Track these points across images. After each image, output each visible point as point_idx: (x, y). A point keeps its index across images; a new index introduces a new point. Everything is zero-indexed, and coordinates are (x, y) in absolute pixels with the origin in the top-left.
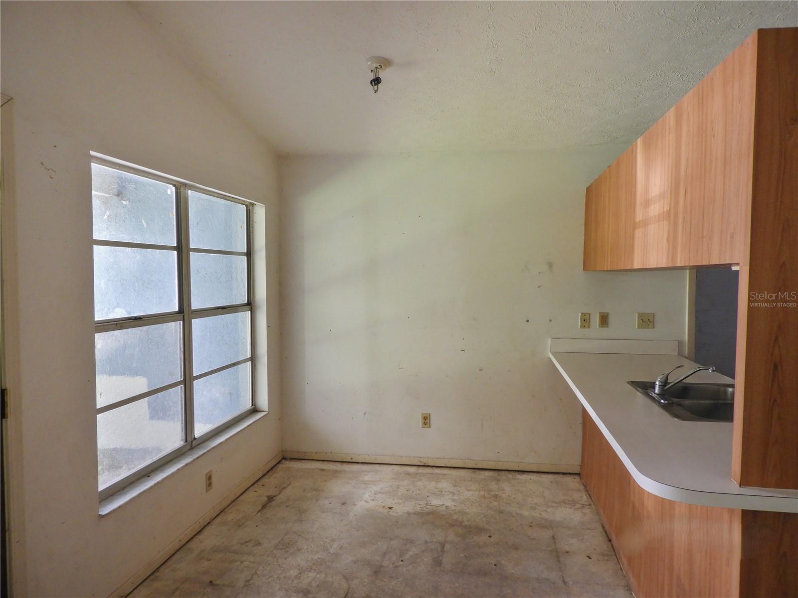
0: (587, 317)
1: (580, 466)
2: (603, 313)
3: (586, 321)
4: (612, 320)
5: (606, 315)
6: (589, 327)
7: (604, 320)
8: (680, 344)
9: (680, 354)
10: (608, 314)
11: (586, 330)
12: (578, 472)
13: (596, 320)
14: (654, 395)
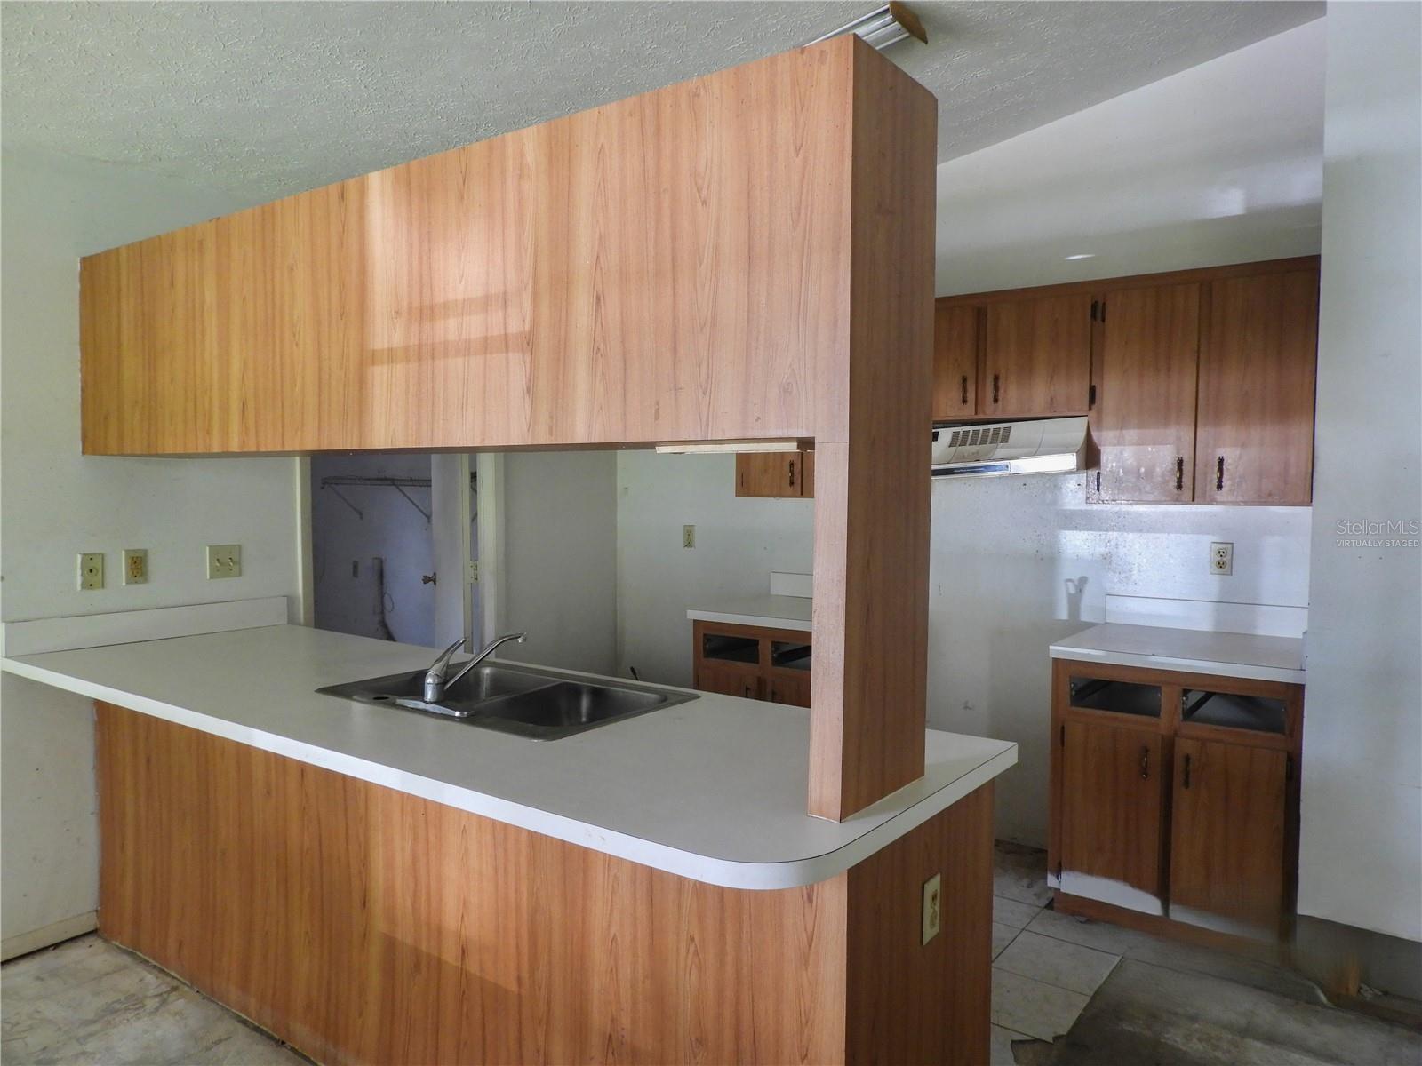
0: (97, 563)
1: (97, 911)
2: (135, 551)
3: (94, 571)
4: (155, 565)
5: (142, 555)
6: (103, 586)
7: (138, 566)
8: (291, 600)
9: (292, 620)
10: (145, 552)
11: (96, 594)
12: (92, 929)
13: (118, 568)
14: (430, 707)
